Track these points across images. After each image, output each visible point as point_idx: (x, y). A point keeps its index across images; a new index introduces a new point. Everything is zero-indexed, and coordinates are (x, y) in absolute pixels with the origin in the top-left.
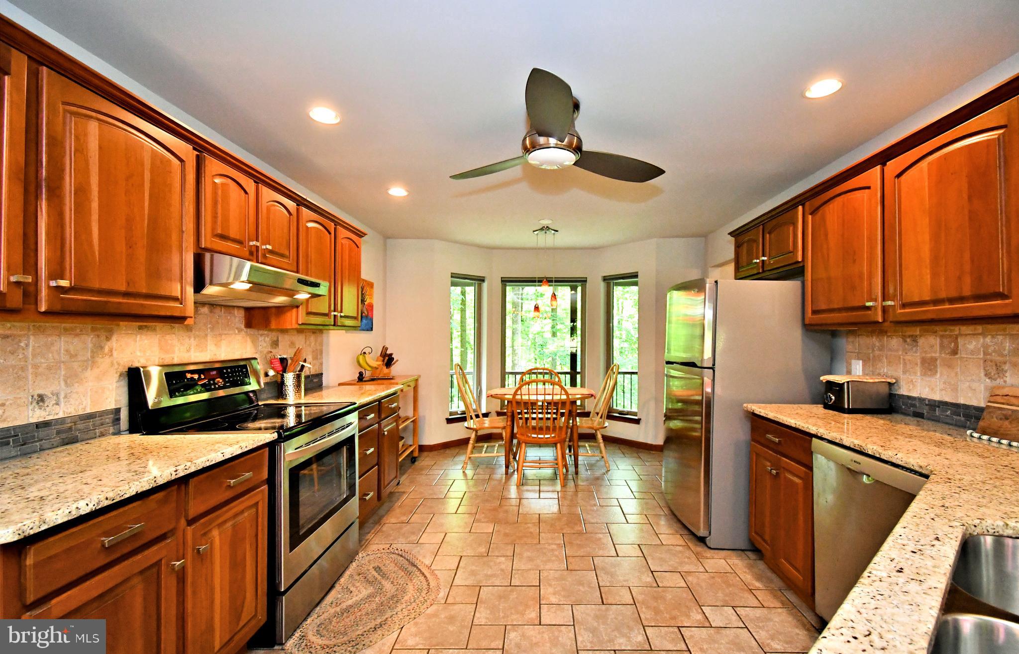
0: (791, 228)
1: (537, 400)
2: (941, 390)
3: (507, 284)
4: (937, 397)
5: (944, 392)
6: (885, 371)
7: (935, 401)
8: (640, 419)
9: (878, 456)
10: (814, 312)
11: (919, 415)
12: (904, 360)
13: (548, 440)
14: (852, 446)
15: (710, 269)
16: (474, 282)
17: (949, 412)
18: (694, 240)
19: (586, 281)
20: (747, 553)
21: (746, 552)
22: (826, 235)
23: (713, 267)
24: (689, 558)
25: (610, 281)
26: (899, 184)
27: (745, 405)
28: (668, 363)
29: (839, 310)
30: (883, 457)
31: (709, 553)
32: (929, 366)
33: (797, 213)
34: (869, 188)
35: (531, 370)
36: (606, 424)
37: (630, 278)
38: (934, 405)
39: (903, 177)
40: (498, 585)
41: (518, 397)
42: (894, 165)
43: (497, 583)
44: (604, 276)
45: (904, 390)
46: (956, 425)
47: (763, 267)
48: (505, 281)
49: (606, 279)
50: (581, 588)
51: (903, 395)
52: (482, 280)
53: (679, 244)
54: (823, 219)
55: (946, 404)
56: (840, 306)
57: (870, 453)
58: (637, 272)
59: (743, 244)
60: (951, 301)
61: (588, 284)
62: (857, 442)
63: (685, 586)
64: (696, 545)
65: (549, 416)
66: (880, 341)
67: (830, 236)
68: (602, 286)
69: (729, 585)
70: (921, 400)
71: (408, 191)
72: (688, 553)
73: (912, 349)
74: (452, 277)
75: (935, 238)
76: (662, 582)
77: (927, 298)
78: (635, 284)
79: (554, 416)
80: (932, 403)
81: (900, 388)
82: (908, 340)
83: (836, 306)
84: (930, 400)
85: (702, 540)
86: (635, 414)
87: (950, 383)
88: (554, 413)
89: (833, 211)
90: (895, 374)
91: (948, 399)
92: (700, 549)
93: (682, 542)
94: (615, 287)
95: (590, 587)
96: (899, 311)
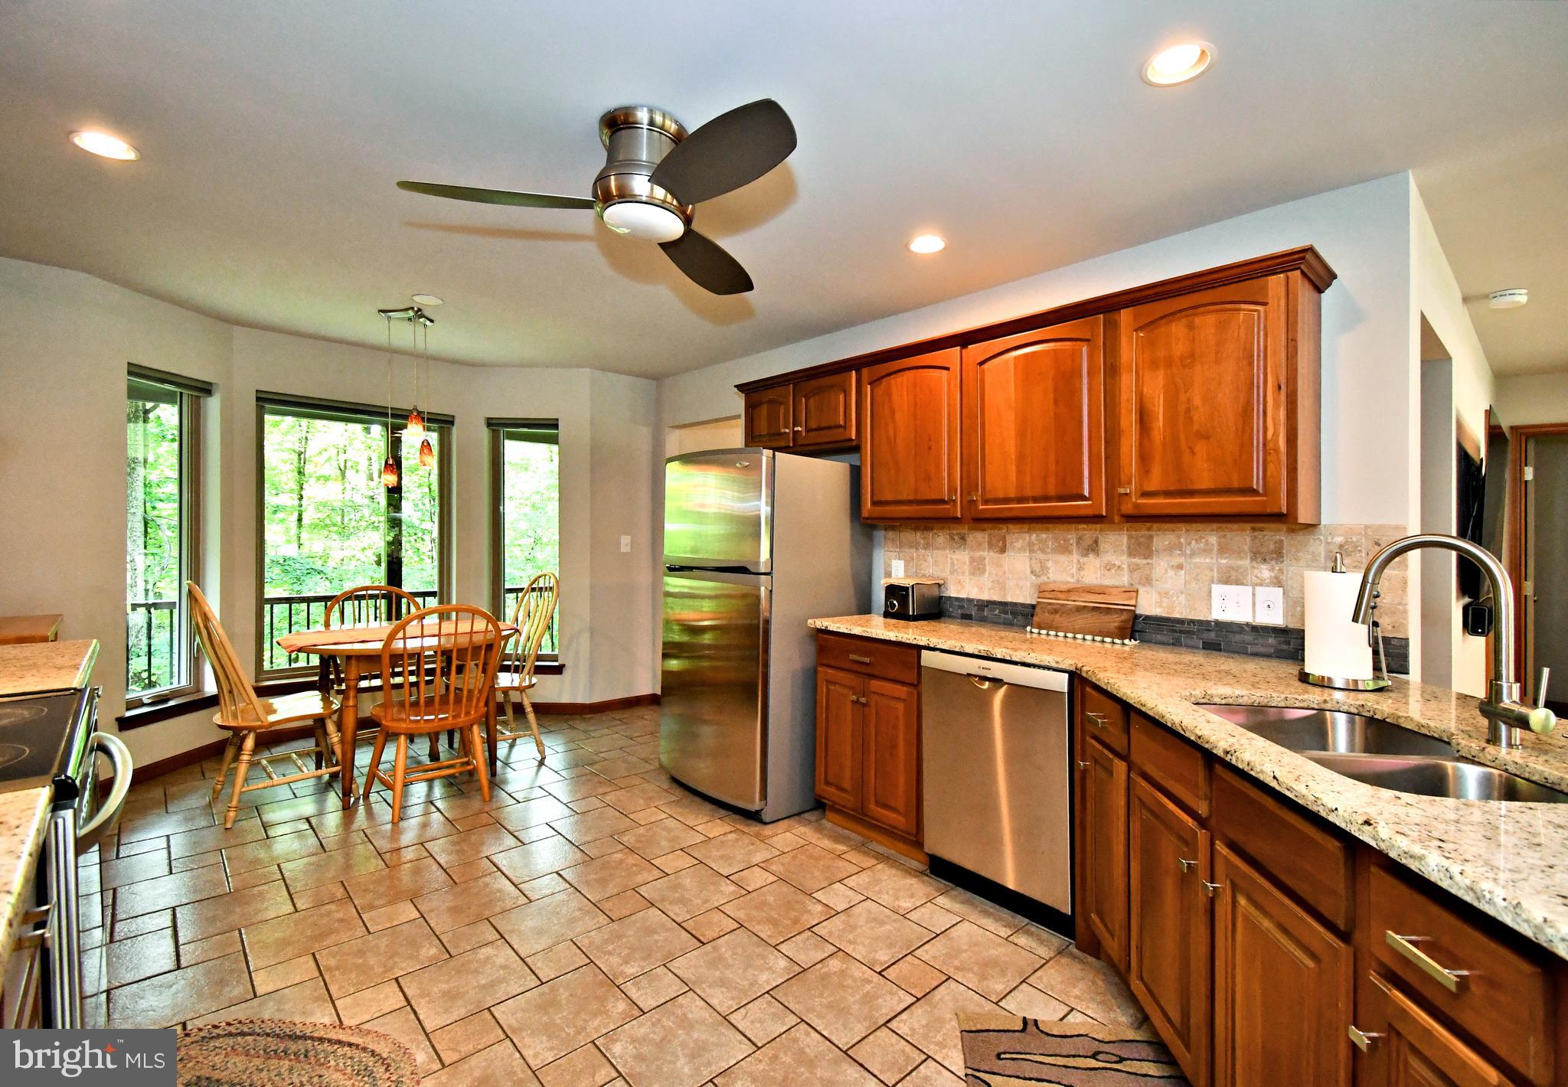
0: (842, 397)
1: (422, 647)
2: (990, 589)
3: (268, 406)
4: (985, 596)
5: (992, 591)
6: (931, 571)
7: (983, 601)
8: (564, 666)
9: (1009, 658)
10: (874, 503)
11: (967, 617)
12: (951, 559)
13: (445, 722)
14: (976, 653)
15: (667, 430)
16: (178, 390)
17: (997, 612)
18: (640, 381)
19: (452, 423)
20: (806, 815)
21: (803, 815)
22: (893, 412)
23: (672, 427)
24: (753, 844)
25: (500, 428)
26: (983, 372)
27: (810, 621)
28: (672, 569)
29: (910, 502)
30: (1014, 659)
31: (768, 830)
32: (978, 567)
33: (851, 378)
34: (947, 369)
35: (352, 592)
36: (534, 680)
37: (542, 430)
38: (983, 605)
39: (986, 366)
40: (520, 990)
41: (398, 645)
42: (977, 350)
43: (515, 989)
44: (488, 419)
45: (952, 591)
46: (1004, 624)
47: (794, 440)
48: (269, 401)
49: (491, 423)
50: (656, 937)
51: (950, 597)
52: (205, 389)
53: (622, 384)
54: (888, 394)
55: (994, 603)
56: (911, 498)
57: (999, 656)
58: (557, 420)
59: (760, 403)
60: (1035, 500)
61: (455, 430)
62: (981, 648)
63: (776, 879)
64: (748, 825)
65: (398, 680)
66: (924, 538)
67: (898, 415)
68: (485, 434)
69: (817, 859)
70: (970, 601)
71: (136, 148)
72: (746, 840)
73: (960, 547)
74: (130, 373)
75: (1021, 435)
76: (748, 885)
77: (1012, 495)
78: (553, 440)
79: (413, 679)
80: (980, 603)
81: (947, 589)
82: (956, 538)
83: (905, 497)
84: (978, 600)
85: (754, 817)
86: (554, 658)
87: (998, 582)
88: (412, 673)
89: (901, 388)
90: (943, 575)
91: (996, 598)
92: (756, 828)
93: (728, 828)
94: (506, 441)
95: (667, 930)
96: (981, 507)
